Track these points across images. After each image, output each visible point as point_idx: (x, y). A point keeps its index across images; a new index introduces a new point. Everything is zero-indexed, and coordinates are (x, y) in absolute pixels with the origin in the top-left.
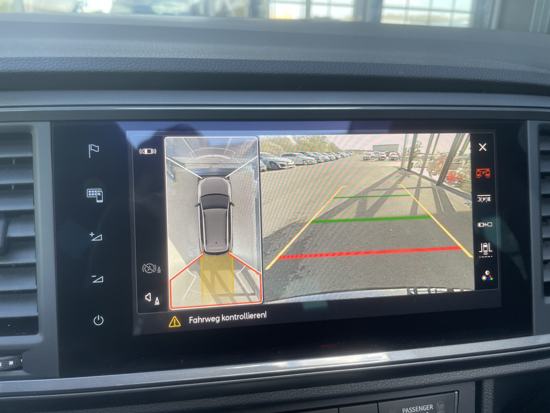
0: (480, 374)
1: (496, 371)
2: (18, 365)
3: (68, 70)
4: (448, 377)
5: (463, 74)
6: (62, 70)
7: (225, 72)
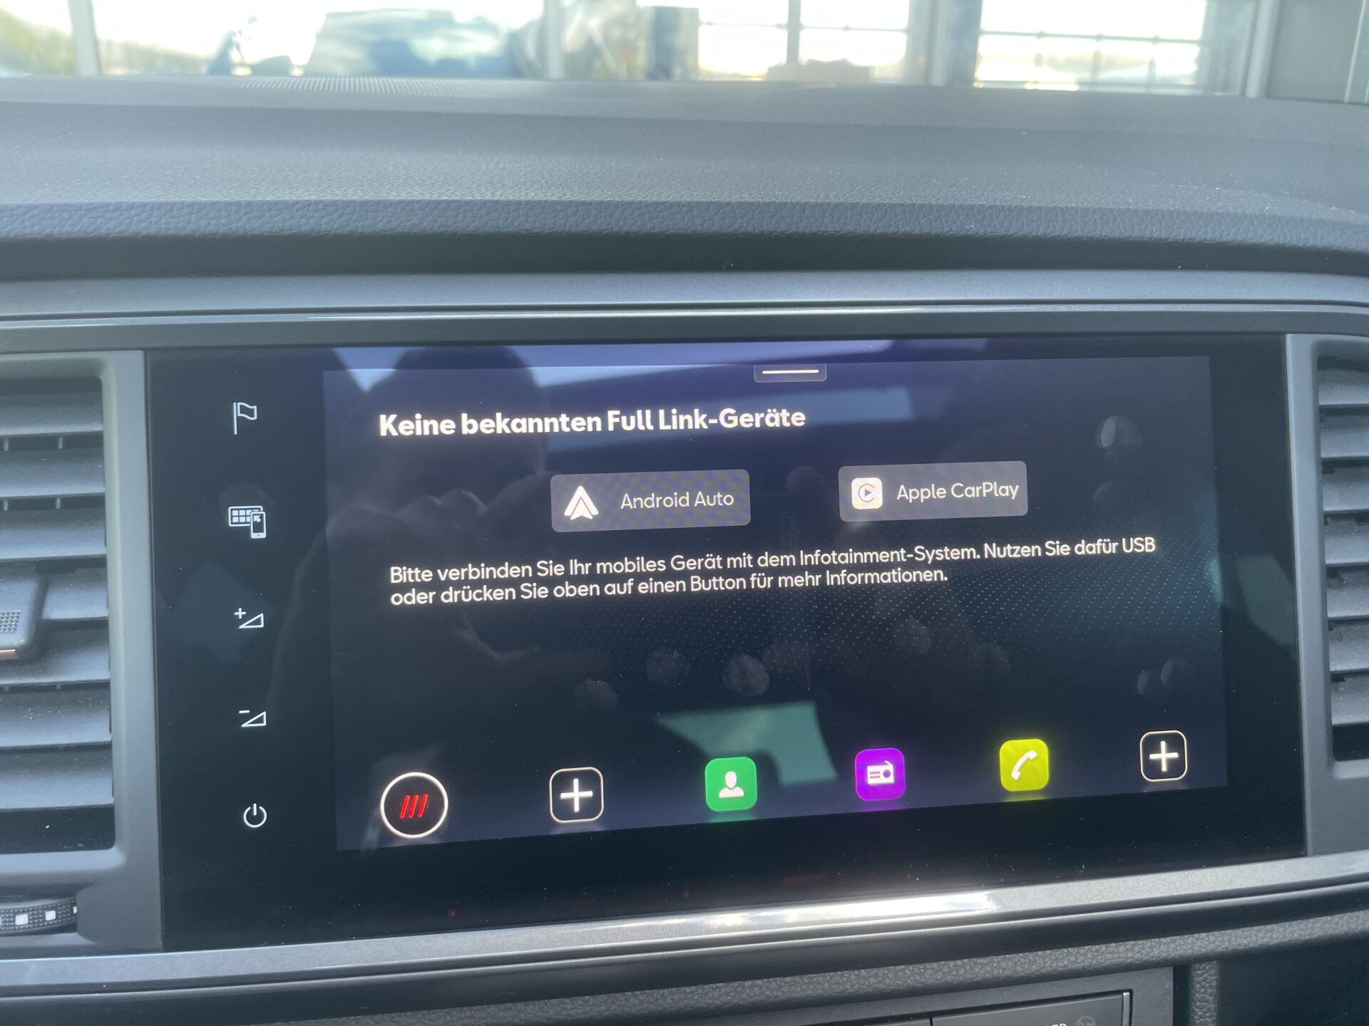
0: (1177, 950)
1: (1217, 943)
2: (67, 920)
3: (184, 232)
4: (1098, 955)
5: (1124, 226)
6: (170, 232)
7: (551, 231)
